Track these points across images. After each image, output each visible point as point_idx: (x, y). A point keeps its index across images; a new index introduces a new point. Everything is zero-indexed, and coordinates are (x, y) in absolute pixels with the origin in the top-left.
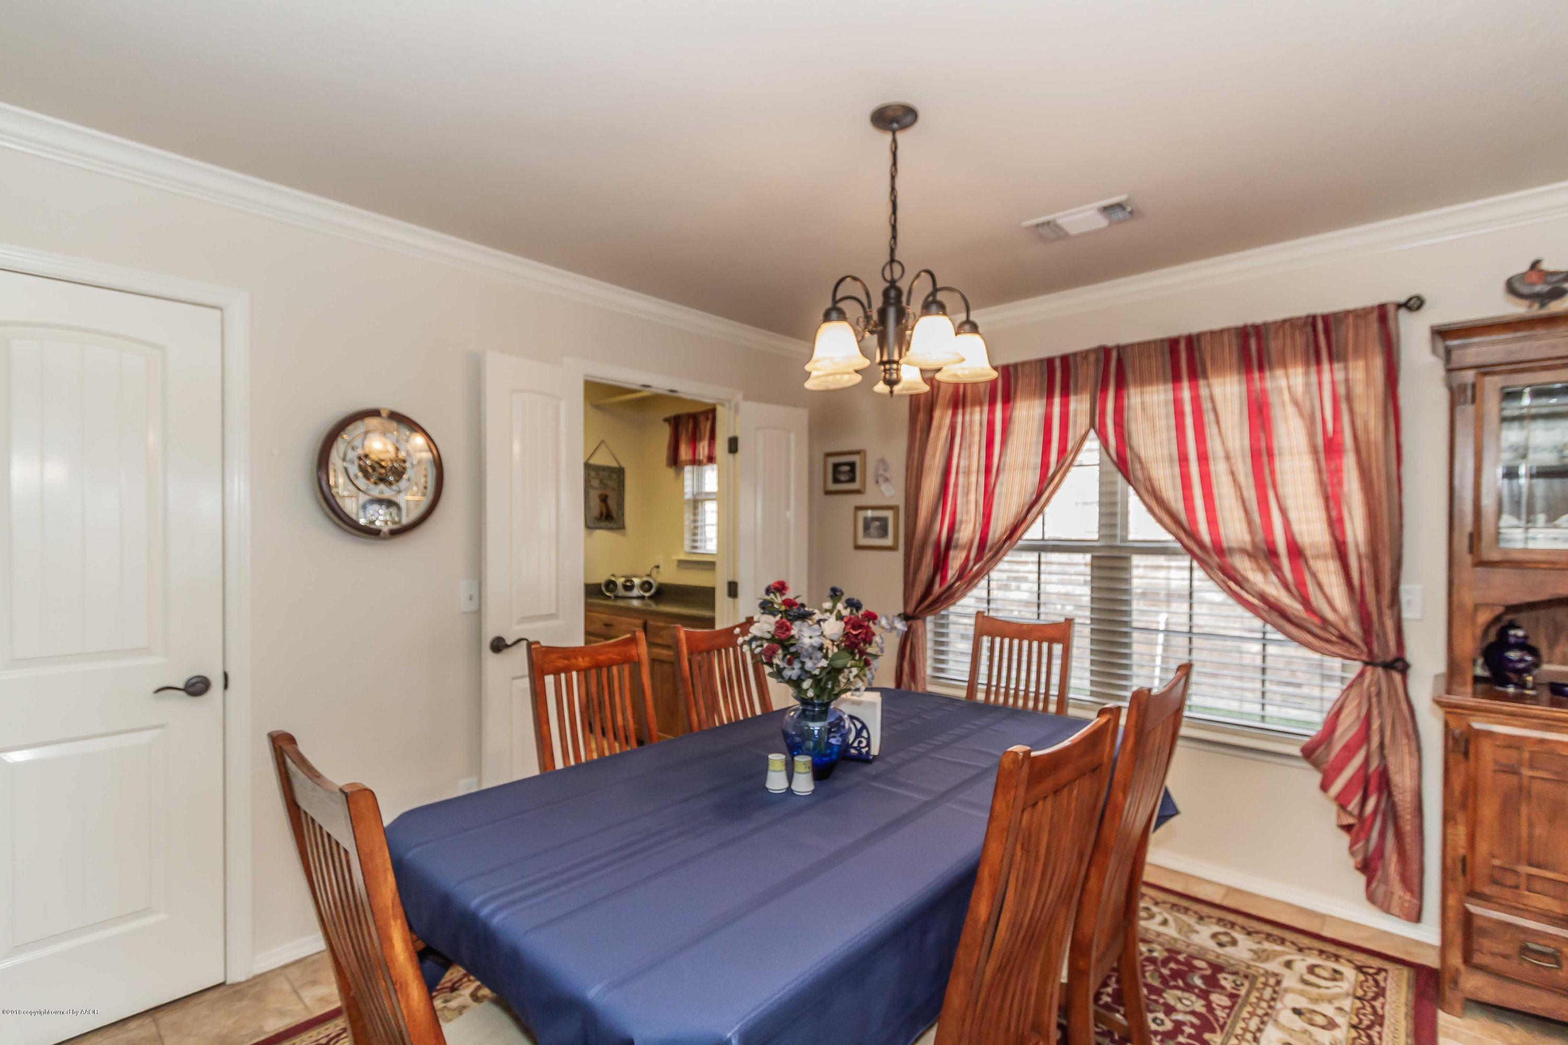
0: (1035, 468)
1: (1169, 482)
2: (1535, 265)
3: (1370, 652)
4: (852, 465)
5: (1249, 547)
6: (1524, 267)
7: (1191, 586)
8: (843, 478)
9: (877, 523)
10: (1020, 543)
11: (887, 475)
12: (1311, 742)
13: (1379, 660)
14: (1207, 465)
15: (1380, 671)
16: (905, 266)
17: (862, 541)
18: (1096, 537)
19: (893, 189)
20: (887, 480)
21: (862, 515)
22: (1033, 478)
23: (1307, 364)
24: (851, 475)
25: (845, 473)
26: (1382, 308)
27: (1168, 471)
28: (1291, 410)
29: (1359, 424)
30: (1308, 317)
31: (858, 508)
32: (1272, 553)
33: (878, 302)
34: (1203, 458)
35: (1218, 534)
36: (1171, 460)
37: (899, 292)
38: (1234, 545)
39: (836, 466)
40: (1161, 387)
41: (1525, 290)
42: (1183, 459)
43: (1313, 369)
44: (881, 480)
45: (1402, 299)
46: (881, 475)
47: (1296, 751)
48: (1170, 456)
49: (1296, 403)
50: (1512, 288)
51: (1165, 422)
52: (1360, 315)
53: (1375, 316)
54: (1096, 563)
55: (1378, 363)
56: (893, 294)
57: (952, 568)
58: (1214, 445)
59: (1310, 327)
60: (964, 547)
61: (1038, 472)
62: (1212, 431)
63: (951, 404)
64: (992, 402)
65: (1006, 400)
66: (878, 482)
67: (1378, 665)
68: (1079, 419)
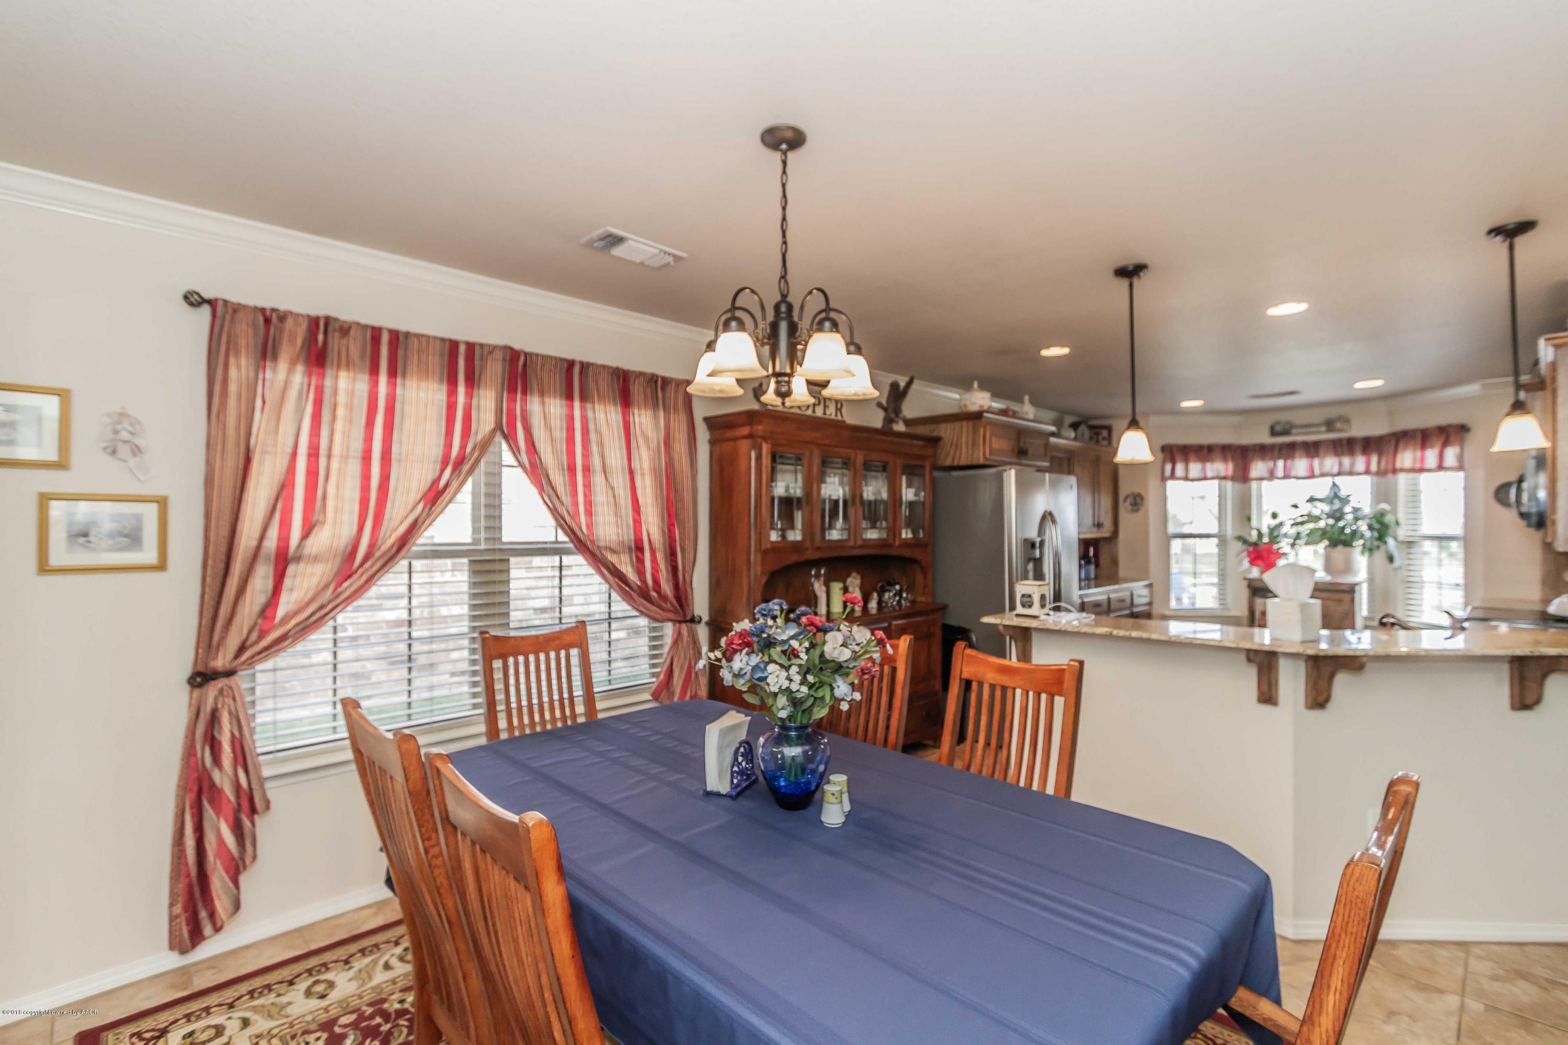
0: (436, 462)
1: (562, 488)
3: (685, 615)
4: (30, 415)
7: (561, 583)
11: (139, 442)
13: (686, 619)
14: (590, 477)
15: (689, 624)
17: (61, 557)
18: (469, 540)
20: (140, 450)
21: (60, 510)
22: (431, 473)
23: (653, 409)
28: (641, 441)
29: (676, 457)
31: (47, 497)
32: (639, 548)
33: (770, 316)
34: (587, 469)
37: (790, 307)
38: (604, 543)
40: (558, 402)
42: (572, 469)
43: (655, 413)
44: (124, 450)
46: (126, 442)
48: (563, 464)
49: (645, 437)
51: (560, 434)
52: (677, 383)
53: (684, 386)
54: (475, 567)
55: (684, 418)
56: (783, 308)
57: (291, 590)
58: (596, 461)
59: (653, 384)
60: (316, 559)
61: (438, 466)
62: (594, 448)
63: (302, 358)
64: (374, 371)
65: (393, 373)
66: (114, 452)
67: (686, 622)
68: (482, 416)
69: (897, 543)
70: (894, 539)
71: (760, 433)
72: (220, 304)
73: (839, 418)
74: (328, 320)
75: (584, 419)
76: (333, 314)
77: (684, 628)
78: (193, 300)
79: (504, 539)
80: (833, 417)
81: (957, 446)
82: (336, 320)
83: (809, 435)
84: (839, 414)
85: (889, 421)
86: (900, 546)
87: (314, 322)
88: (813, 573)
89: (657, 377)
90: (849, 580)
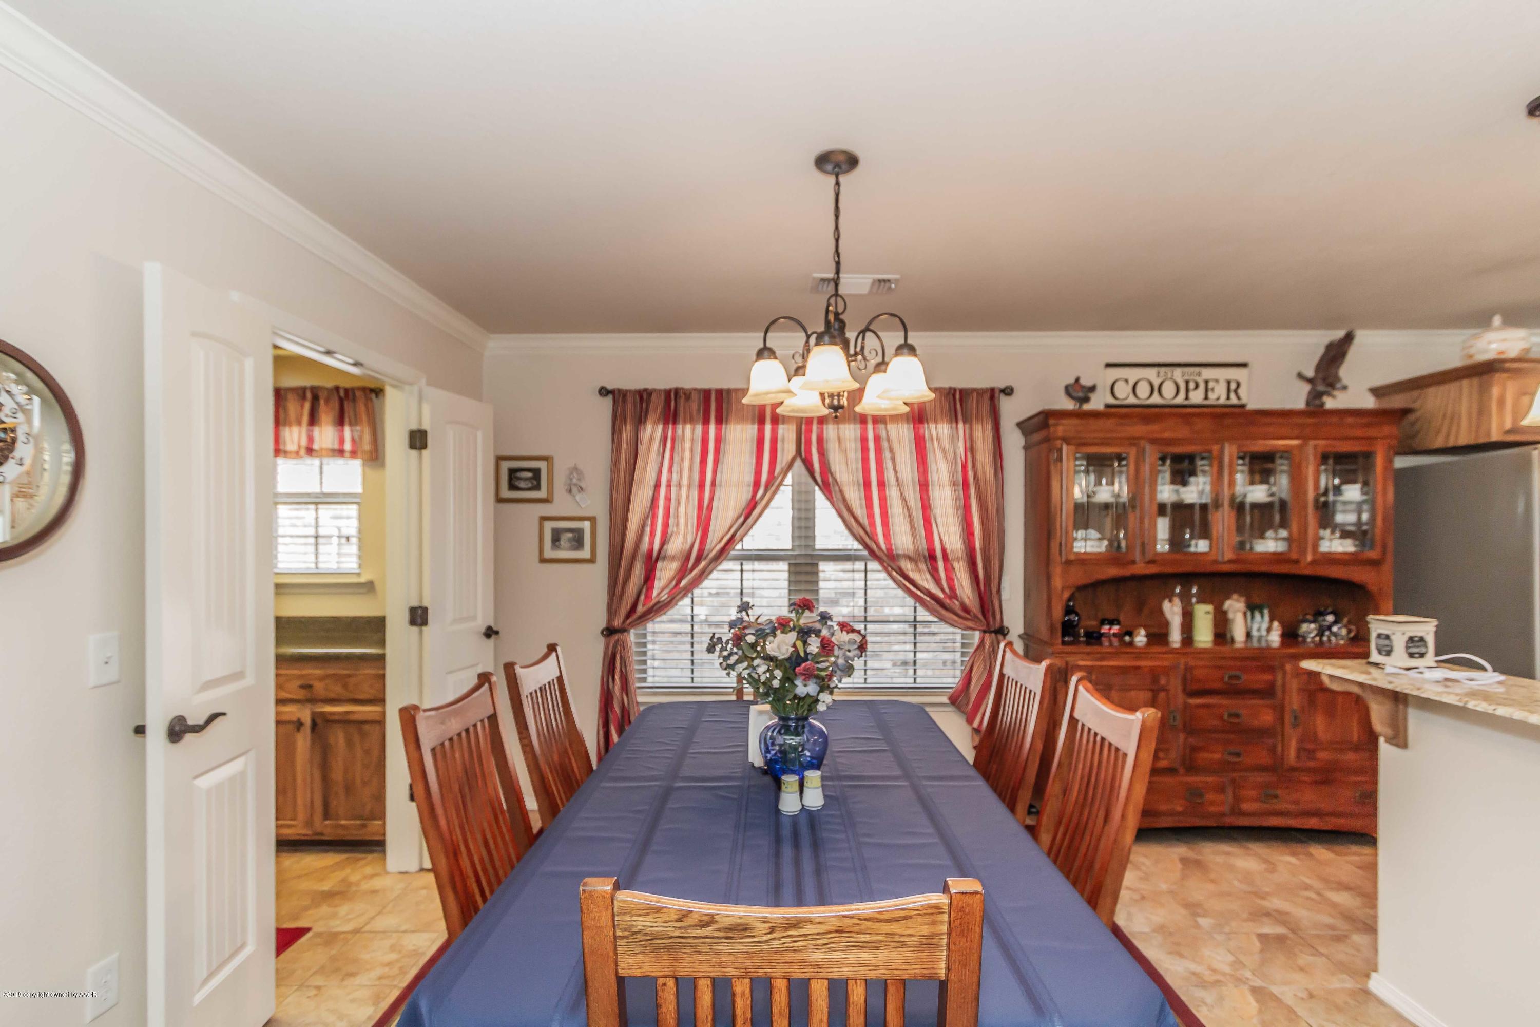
0: (749, 485)
1: (858, 502)
2: (1077, 380)
3: (988, 624)
4: (536, 472)
5: (911, 554)
6: (1072, 381)
7: (866, 585)
8: (522, 485)
9: (570, 535)
10: (733, 553)
11: (583, 485)
12: (954, 692)
13: (993, 629)
14: (884, 490)
15: (993, 635)
16: (847, 303)
17: (549, 553)
18: (790, 547)
19: (837, 228)
20: (581, 489)
21: (549, 526)
22: (745, 494)
23: (951, 422)
24: (535, 482)
25: (526, 479)
26: (992, 390)
27: (857, 493)
28: (939, 454)
29: (979, 467)
30: (950, 389)
31: (543, 519)
32: (932, 557)
34: (882, 484)
35: (890, 544)
36: (859, 485)
38: (901, 552)
39: (512, 472)
40: (852, 426)
41: (1075, 394)
42: (867, 485)
43: (954, 426)
44: (575, 490)
45: (1002, 386)
46: (575, 485)
47: (945, 700)
48: (858, 481)
49: (943, 450)
50: (1068, 391)
51: (855, 454)
52: (980, 392)
53: (989, 394)
54: (793, 569)
55: (989, 427)
57: (660, 579)
58: (890, 476)
59: (951, 397)
60: (673, 558)
61: (751, 489)
62: (888, 465)
63: (662, 419)
64: (706, 422)
65: (719, 421)
66: (570, 491)
67: (991, 632)
68: (786, 445)
69: (1309, 558)
70: (1303, 551)
71: (1060, 434)
72: (616, 392)
73: (1234, 400)
74: (677, 391)
75: (877, 439)
76: (680, 385)
77: (988, 639)
78: (604, 392)
79: (817, 547)
80: (1222, 400)
81: (1452, 419)
82: (683, 389)
83: (1139, 429)
84: (1233, 396)
85: (1315, 396)
86: (1313, 562)
87: (668, 393)
88: (1177, 590)
89: (955, 390)
90: (1227, 604)
